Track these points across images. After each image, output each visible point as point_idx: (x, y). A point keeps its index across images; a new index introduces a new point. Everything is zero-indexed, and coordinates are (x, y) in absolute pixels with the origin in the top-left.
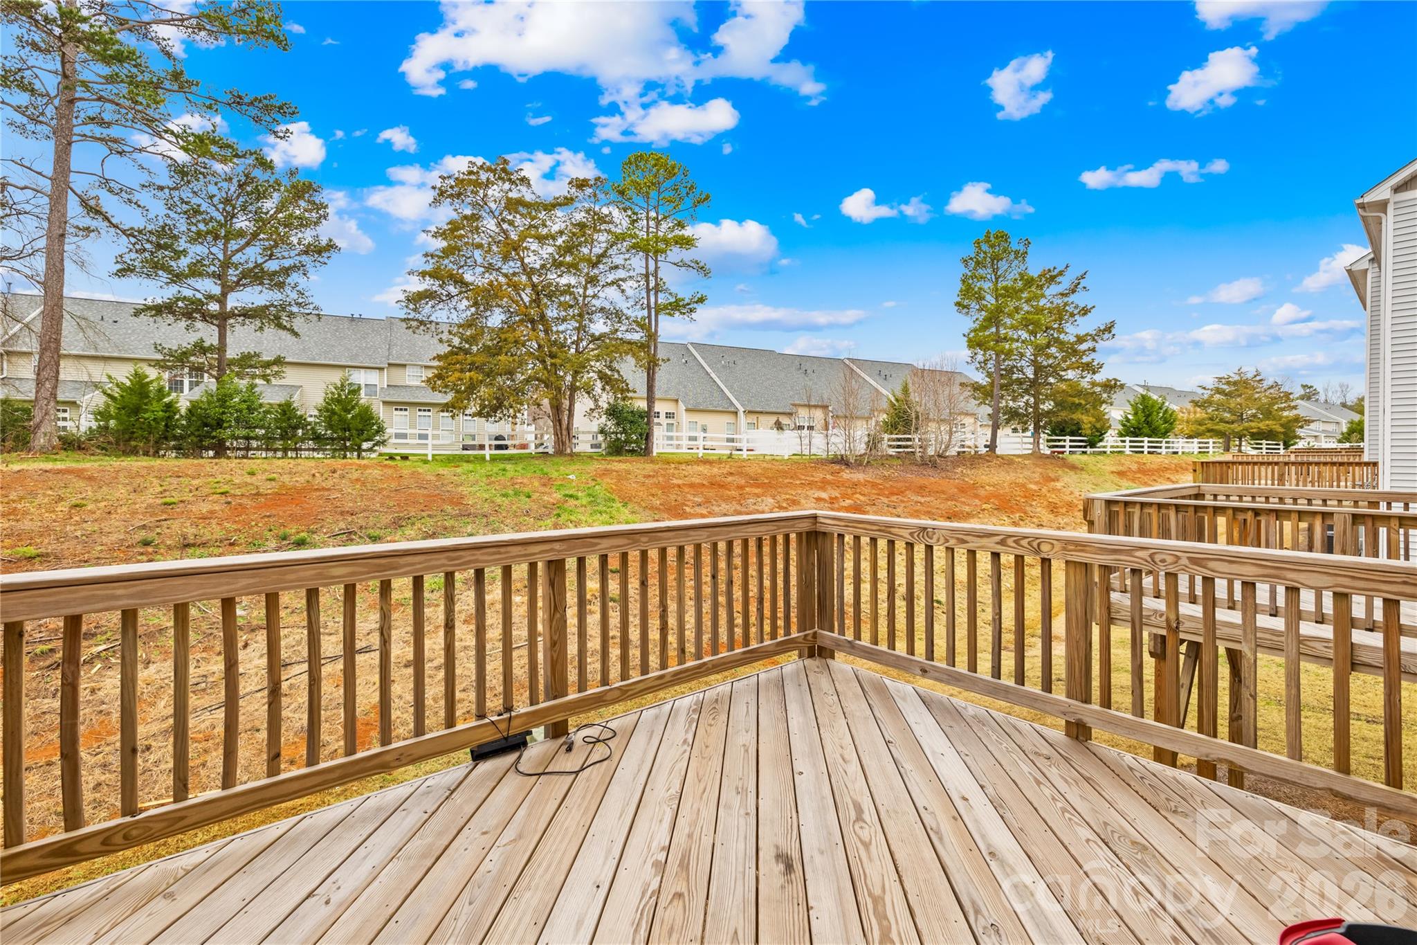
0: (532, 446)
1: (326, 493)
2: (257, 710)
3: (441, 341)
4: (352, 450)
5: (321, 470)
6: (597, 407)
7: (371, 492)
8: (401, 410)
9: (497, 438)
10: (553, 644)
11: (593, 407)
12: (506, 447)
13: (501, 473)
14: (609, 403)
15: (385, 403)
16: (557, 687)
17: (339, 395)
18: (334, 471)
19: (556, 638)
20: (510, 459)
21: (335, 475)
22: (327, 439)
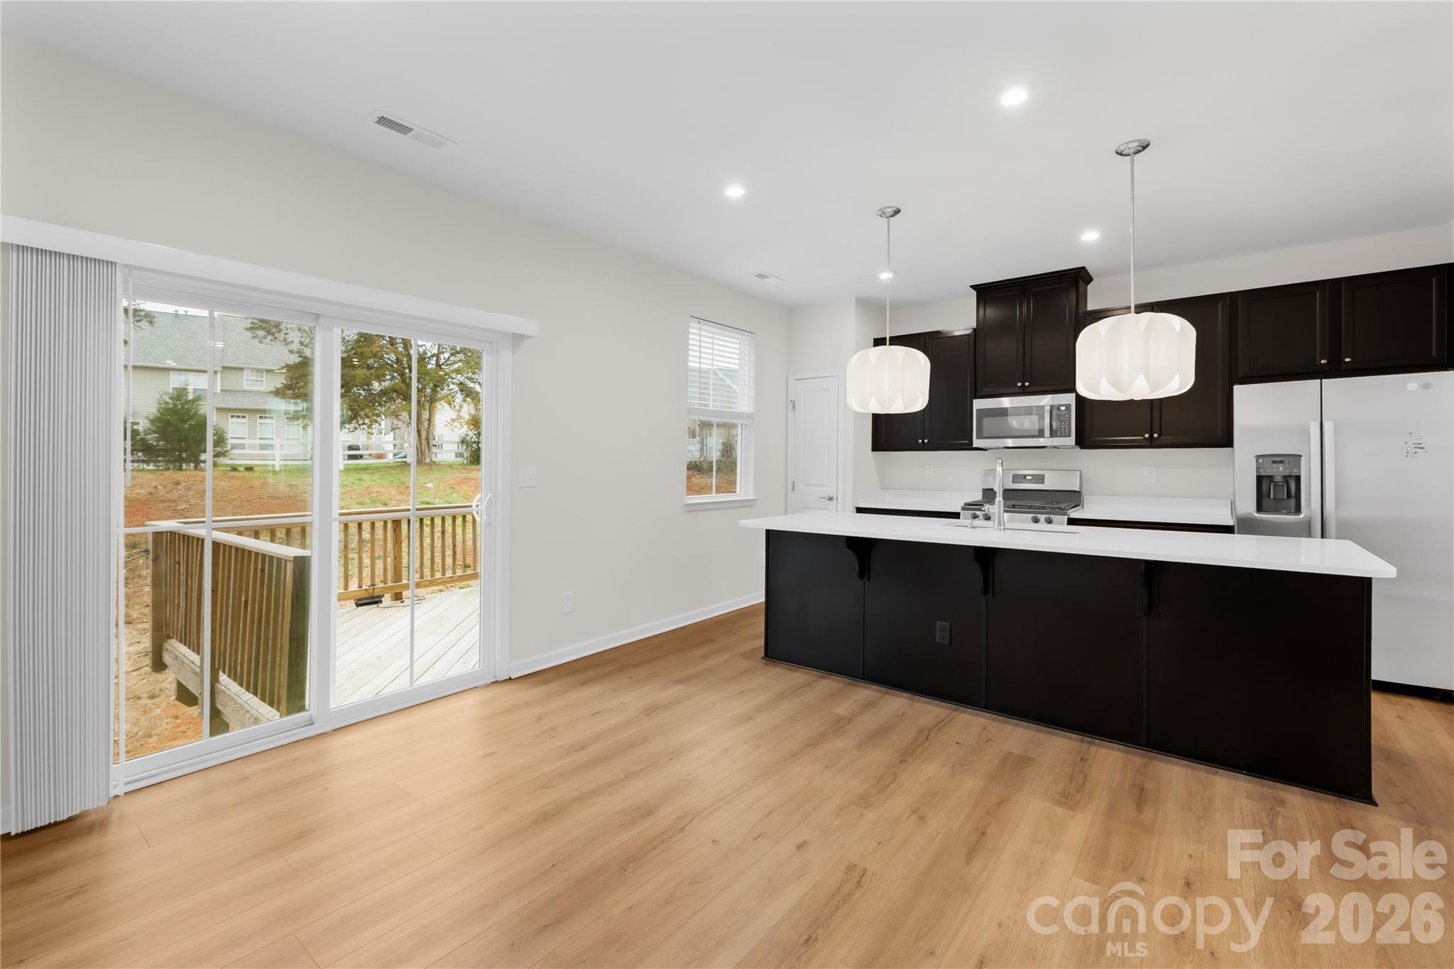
0: (390, 456)
1: (173, 504)
2: (135, 685)
3: (291, 352)
4: (188, 461)
5: (162, 482)
6: (459, 417)
7: (222, 503)
8: (238, 417)
9: (350, 448)
10: (395, 558)
11: (454, 417)
12: (361, 457)
13: (357, 482)
14: (470, 414)
15: (219, 409)
16: (397, 577)
17: (175, 405)
18: (177, 483)
19: (396, 555)
20: (365, 469)
21: (179, 487)
22: (159, 450)
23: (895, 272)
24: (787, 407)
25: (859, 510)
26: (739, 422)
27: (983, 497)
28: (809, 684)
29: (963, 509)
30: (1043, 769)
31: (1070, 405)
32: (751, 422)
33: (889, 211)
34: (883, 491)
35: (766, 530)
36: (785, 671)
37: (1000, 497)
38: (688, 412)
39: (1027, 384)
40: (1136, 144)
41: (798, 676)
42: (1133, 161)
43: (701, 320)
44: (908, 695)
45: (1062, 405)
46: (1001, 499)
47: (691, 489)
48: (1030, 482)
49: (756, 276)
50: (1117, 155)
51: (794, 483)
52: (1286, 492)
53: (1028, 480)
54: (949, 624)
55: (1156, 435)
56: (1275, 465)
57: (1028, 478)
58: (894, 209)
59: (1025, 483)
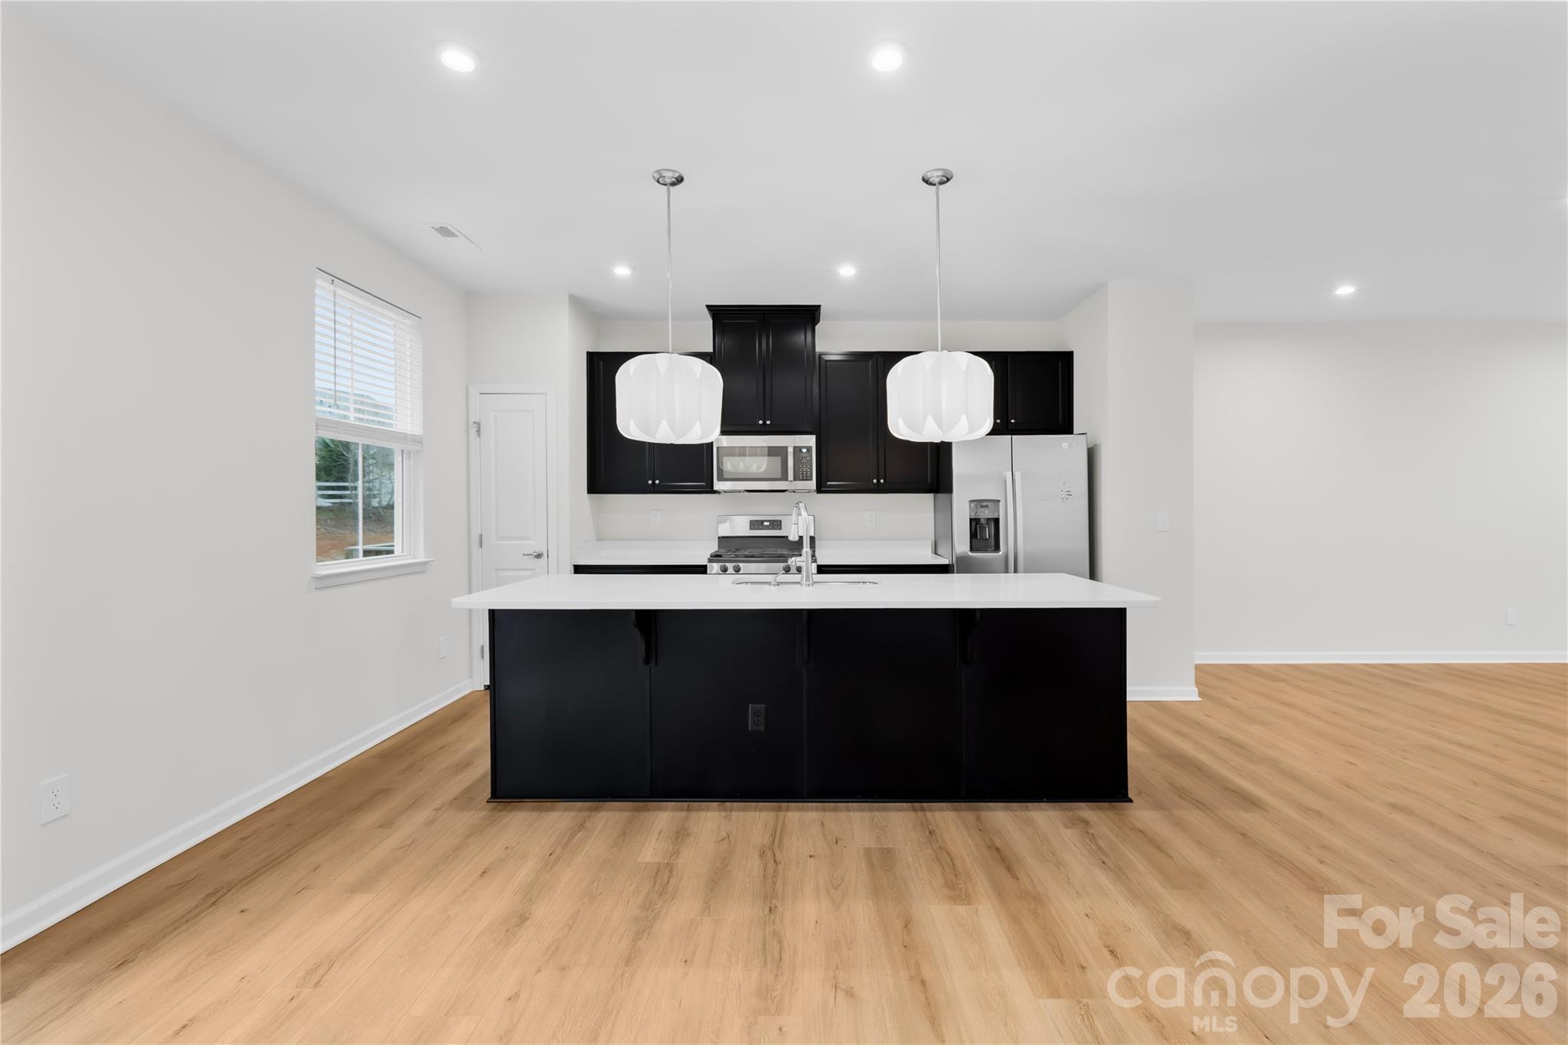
23: (634, 269)
24: (468, 431)
25: (579, 569)
26: (396, 447)
27: (719, 547)
28: (581, 826)
29: (710, 561)
30: (910, 859)
31: (811, 447)
32: (420, 448)
33: (669, 177)
34: (599, 542)
35: (490, 610)
36: (535, 814)
37: (807, 547)
38: (317, 426)
39: (768, 422)
40: (940, 173)
41: (560, 818)
42: (938, 190)
43: (334, 278)
44: (715, 804)
45: (804, 447)
46: (809, 549)
47: (323, 553)
48: (767, 528)
49: (436, 229)
50: (923, 182)
51: (481, 536)
52: (988, 533)
53: (766, 526)
54: (764, 706)
55: (882, 481)
56: (983, 509)
57: (765, 523)
58: (677, 175)
59: (762, 529)
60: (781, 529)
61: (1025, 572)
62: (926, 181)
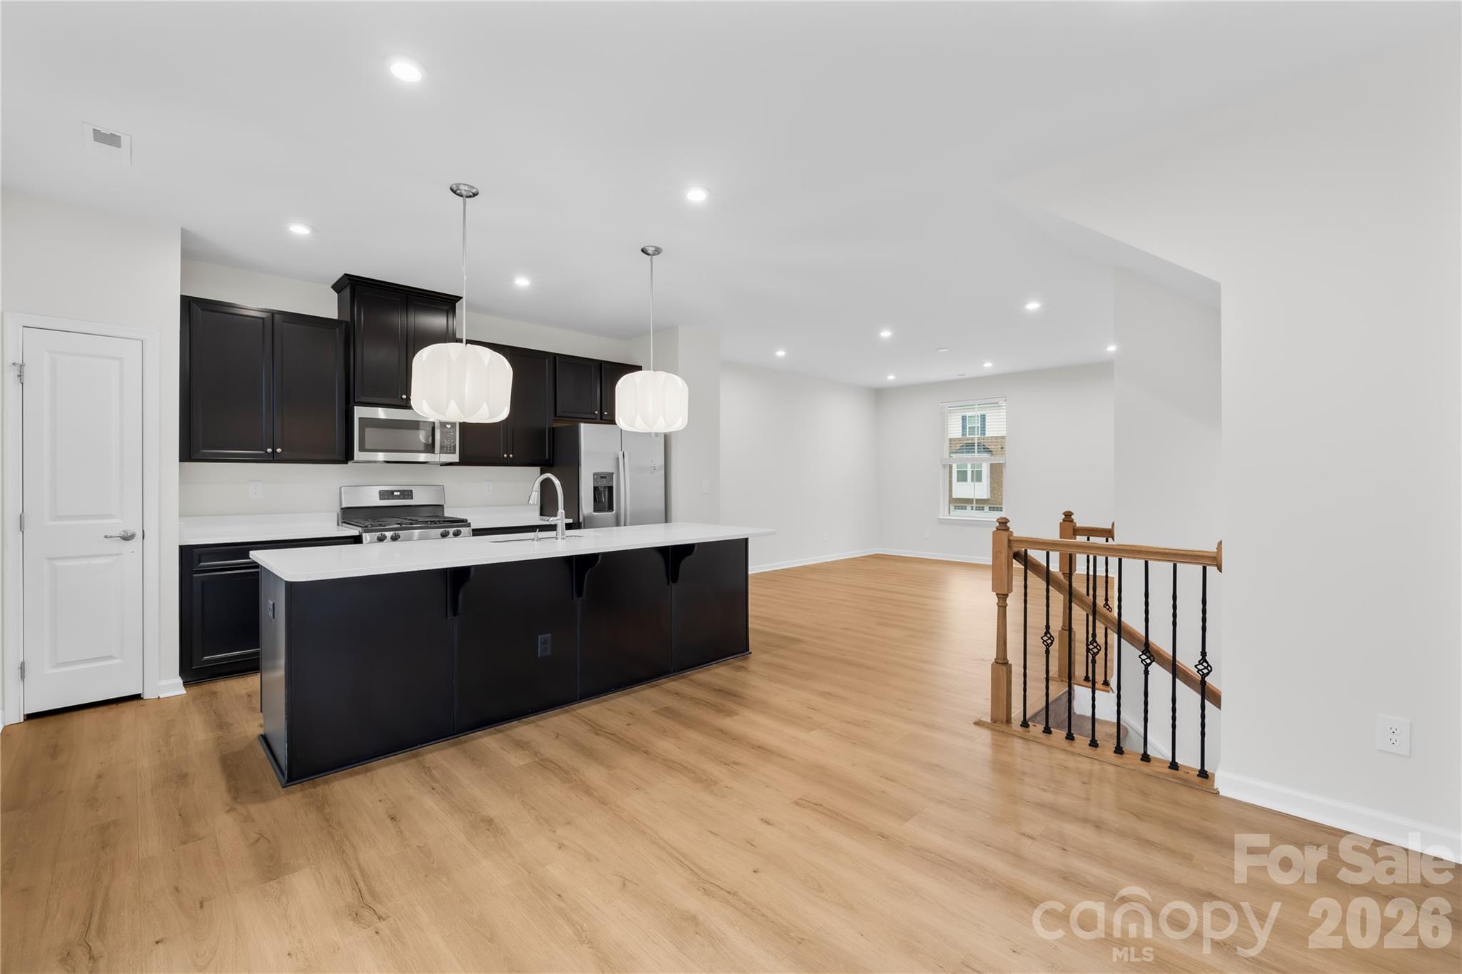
45: (448, 423)
48: (398, 498)
49: (98, 134)
52: (604, 498)
53: (396, 496)
54: (550, 635)
55: (511, 456)
56: (602, 479)
57: (396, 493)
58: (474, 191)
59: (393, 499)
60: (412, 498)
61: (631, 525)
62: (644, 251)
